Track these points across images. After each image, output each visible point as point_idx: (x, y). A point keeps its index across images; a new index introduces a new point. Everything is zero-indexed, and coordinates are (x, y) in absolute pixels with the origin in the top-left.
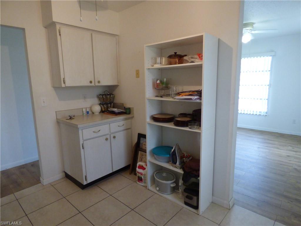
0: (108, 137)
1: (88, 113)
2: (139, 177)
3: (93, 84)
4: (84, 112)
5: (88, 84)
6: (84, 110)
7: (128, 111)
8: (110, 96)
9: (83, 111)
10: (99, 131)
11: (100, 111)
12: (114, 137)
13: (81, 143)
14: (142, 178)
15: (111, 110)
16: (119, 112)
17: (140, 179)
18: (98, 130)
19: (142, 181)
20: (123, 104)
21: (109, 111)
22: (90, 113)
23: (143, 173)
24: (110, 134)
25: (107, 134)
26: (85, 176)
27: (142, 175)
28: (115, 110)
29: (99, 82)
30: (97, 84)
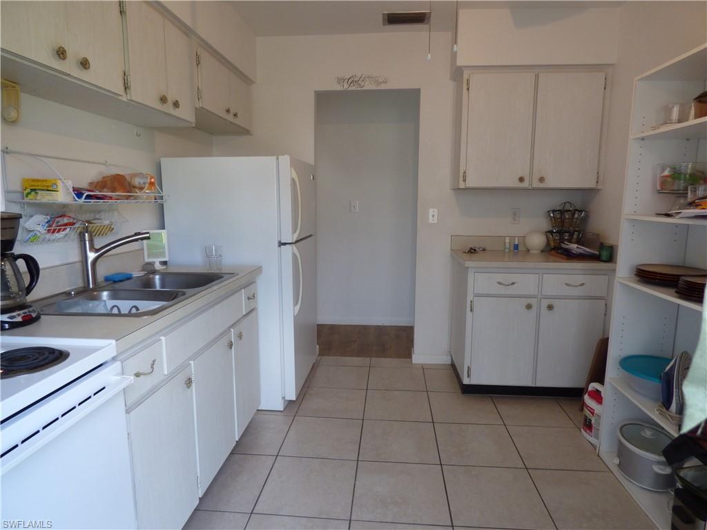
0: (533, 302)
1: (516, 247)
2: (586, 418)
3: (525, 184)
4: (507, 245)
5: (513, 182)
6: (507, 240)
7: (605, 254)
8: (573, 215)
9: (505, 243)
10: (513, 284)
11: (541, 249)
12: (550, 307)
13: (470, 298)
14: (593, 422)
15: (566, 247)
16: (581, 253)
17: (588, 426)
18: (511, 282)
19: (591, 431)
20: (598, 235)
21: (562, 248)
22: (520, 248)
23: (596, 412)
24: (540, 296)
25: (534, 297)
26: (468, 368)
27: (593, 413)
28: (574, 247)
29: (542, 180)
30: (536, 184)
